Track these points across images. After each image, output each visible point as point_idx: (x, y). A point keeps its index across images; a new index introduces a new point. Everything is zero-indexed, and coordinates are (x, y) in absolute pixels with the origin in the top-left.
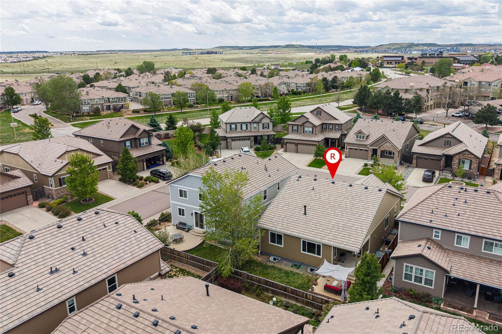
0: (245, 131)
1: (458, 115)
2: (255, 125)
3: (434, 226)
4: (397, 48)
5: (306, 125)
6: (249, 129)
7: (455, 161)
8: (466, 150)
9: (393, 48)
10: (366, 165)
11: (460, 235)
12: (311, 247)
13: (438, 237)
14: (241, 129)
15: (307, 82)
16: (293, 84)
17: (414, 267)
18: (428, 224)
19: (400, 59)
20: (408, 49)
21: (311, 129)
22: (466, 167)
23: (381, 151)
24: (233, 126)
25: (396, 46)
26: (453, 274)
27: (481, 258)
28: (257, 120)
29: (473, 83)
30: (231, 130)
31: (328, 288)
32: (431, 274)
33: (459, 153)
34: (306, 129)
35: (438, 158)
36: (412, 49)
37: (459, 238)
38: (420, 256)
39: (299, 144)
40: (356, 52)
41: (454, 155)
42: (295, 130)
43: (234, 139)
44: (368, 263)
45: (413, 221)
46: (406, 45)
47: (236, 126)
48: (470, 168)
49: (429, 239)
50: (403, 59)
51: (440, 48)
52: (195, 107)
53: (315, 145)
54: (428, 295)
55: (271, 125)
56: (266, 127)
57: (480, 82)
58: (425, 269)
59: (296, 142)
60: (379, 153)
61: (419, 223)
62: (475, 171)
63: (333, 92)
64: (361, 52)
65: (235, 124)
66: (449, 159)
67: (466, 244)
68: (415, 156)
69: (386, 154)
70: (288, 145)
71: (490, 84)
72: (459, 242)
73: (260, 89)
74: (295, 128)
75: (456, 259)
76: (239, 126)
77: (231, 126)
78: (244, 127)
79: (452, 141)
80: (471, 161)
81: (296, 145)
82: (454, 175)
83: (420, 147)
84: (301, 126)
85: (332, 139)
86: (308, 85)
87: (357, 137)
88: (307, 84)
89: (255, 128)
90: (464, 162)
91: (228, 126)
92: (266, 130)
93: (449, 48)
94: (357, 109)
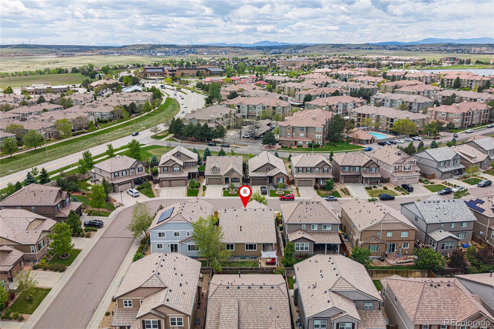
0: (126, 176)
1: (247, 136)
2: (132, 170)
3: (303, 223)
4: (141, 49)
5: (174, 166)
6: (128, 174)
7: (275, 179)
8: (280, 173)
9: (137, 49)
10: (224, 189)
11: (313, 225)
12: (251, 246)
13: (304, 227)
14: (122, 175)
15: (111, 110)
16: (97, 113)
17: (300, 243)
18: (300, 223)
19: (161, 70)
20: (152, 51)
21: (178, 169)
22: (281, 181)
23: (232, 179)
24: (116, 174)
25: (140, 48)
26: (317, 243)
27: (323, 233)
28: (133, 167)
29: (243, 106)
30: (115, 177)
31: (268, 263)
32: (307, 245)
33: (277, 174)
34: (175, 169)
35: (265, 178)
36: (155, 51)
37: (313, 226)
38: (303, 238)
39: (172, 180)
40: (101, 54)
41: (274, 176)
42: (166, 170)
43: (120, 184)
44: (291, 246)
45: (293, 223)
46: (149, 47)
47: (118, 173)
48: (283, 182)
49: (301, 230)
50: (163, 71)
51: (180, 49)
52: (20, 150)
53: (184, 180)
54: (307, 254)
55: (144, 168)
56: (140, 171)
57: (248, 106)
58: (304, 243)
59: (170, 179)
60: (230, 180)
61: (296, 223)
62: (285, 183)
63: (134, 117)
64: (106, 54)
65: (118, 172)
66: (271, 178)
67: (316, 228)
68: (251, 179)
69: (235, 180)
70: (163, 182)
71: (255, 107)
72: (313, 228)
73: (72, 123)
74: (166, 169)
75: (314, 236)
76: (120, 173)
77: (114, 174)
78: (124, 173)
79: (271, 167)
80: (283, 178)
81: (170, 181)
82: (276, 187)
83: (253, 173)
84: (171, 167)
85: (192, 173)
86: (112, 113)
87: (213, 171)
88: (110, 112)
89: (133, 172)
90: (279, 179)
91: (113, 175)
92: (140, 173)
93: (188, 50)
94: (173, 136)
